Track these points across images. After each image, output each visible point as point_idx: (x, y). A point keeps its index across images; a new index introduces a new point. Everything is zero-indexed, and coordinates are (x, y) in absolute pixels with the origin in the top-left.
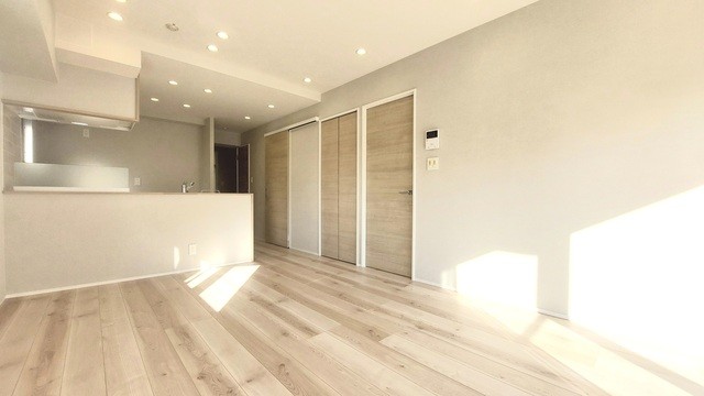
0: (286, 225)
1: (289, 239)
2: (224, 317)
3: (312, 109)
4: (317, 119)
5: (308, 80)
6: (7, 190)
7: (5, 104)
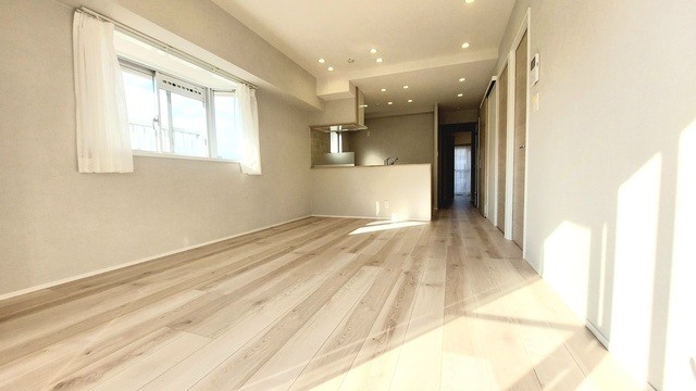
1: (486, 209)
4: (494, 78)
5: (466, 45)
6: (312, 167)
7: (312, 128)
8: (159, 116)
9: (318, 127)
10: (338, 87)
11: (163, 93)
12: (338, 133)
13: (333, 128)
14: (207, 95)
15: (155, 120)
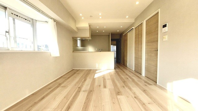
0: (127, 60)
1: (128, 64)
2: (94, 80)
3: (132, 25)
4: (133, 28)
5: (127, 17)
6: (73, 52)
7: (73, 38)
8: (9, 30)
9: (75, 38)
10: (84, 25)
11: (11, 19)
12: (79, 40)
13: (78, 38)
14: (33, 22)
15: (6, 32)
